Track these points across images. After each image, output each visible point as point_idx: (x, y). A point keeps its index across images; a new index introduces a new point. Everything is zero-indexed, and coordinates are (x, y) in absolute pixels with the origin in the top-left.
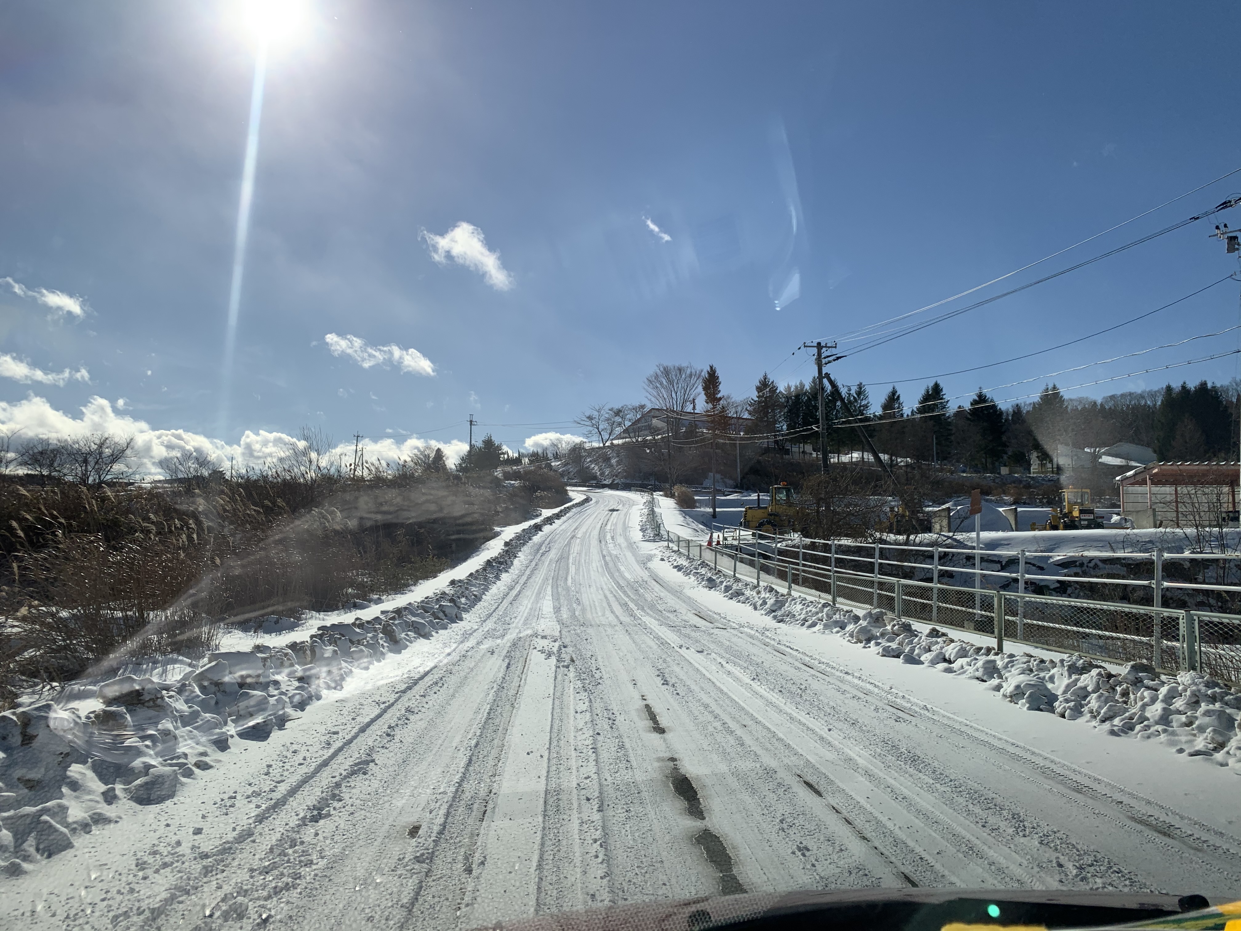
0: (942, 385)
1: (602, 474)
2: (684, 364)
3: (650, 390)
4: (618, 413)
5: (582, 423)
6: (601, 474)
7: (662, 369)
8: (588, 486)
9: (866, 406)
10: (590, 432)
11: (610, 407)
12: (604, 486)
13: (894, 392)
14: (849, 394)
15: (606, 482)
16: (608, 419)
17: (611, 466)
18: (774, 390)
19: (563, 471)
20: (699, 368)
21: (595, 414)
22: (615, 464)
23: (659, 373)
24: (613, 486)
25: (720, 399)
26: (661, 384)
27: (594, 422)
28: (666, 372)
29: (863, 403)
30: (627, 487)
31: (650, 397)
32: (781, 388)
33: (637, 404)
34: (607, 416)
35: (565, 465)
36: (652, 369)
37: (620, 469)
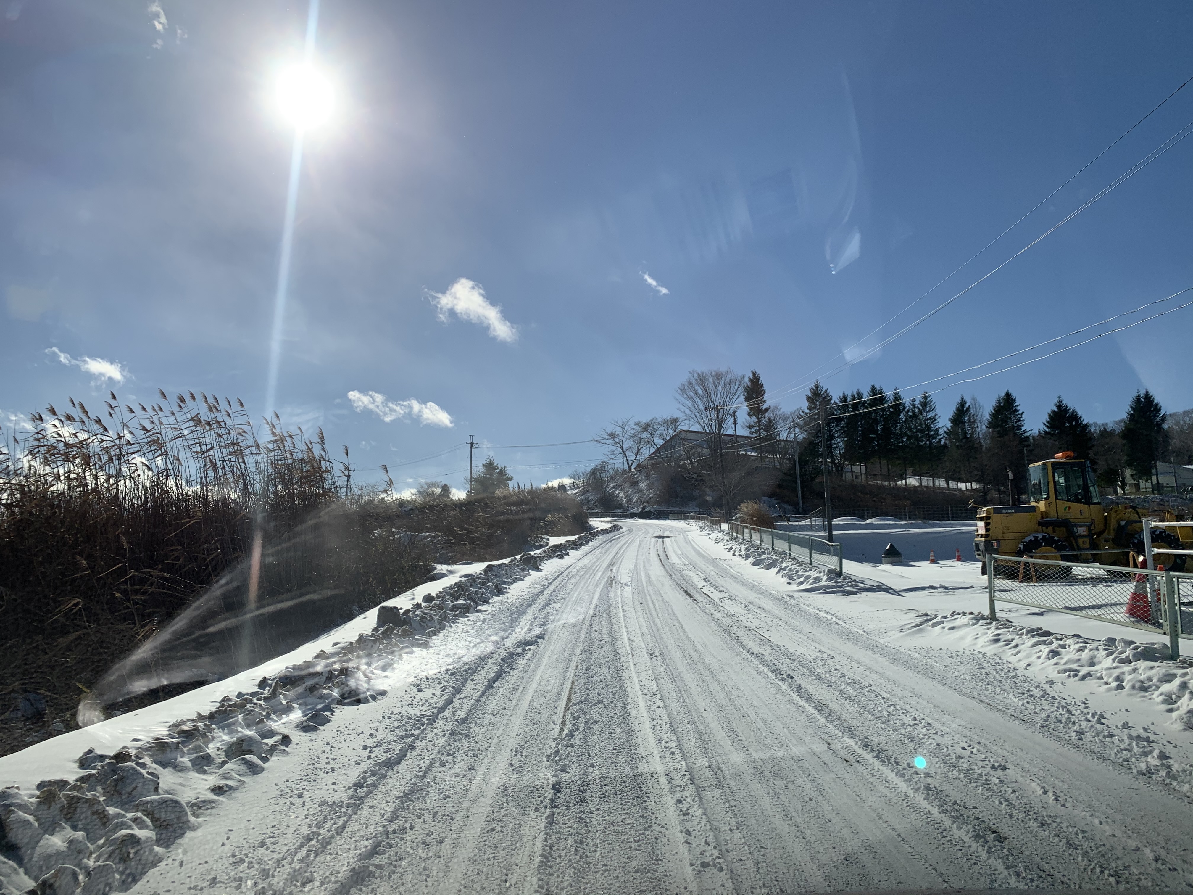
0: (1014, 395)
1: (629, 501)
2: (723, 369)
3: (683, 400)
4: (645, 428)
5: (603, 441)
6: (627, 502)
7: (696, 376)
8: (613, 516)
9: (934, 420)
10: (613, 452)
11: (637, 421)
12: (632, 516)
13: (963, 403)
14: (914, 405)
15: (635, 510)
16: (634, 436)
17: (640, 491)
18: (827, 399)
19: (582, 500)
20: (740, 374)
21: (618, 430)
22: (645, 488)
23: (694, 382)
24: (644, 515)
25: (767, 410)
26: (696, 393)
27: (617, 440)
28: (702, 380)
29: (930, 415)
30: (661, 515)
31: (683, 408)
32: (836, 397)
33: (667, 416)
34: (632, 432)
35: (584, 494)
36: (683, 378)
37: (651, 494)
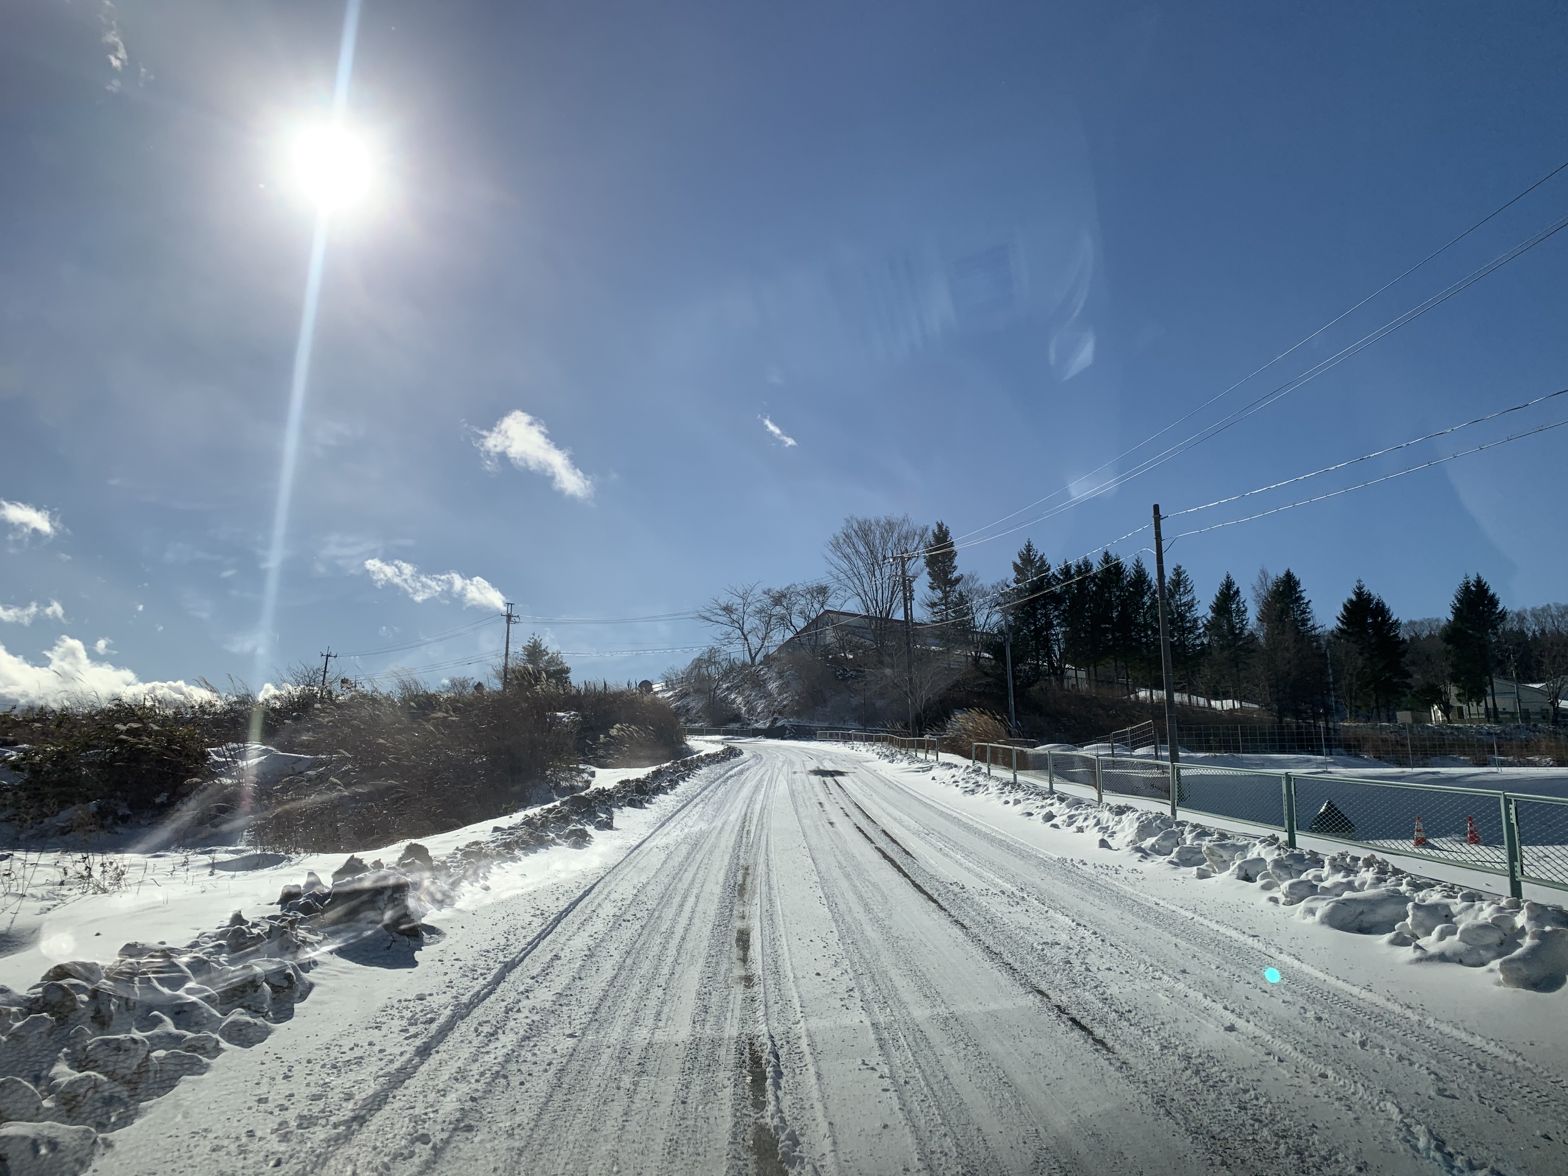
0: (1297, 575)
1: (751, 710)
2: (897, 517)
3: (836, 560)
4: (778, 600)
5: (712, 618)
6: (748, 712)
7: (856, 526)
8: (725, 733)
9: (1190, 605)
10: (727, 635)
11: (766, 589)
13: (1229, 585)
16: (761, 611)
17: (768, 695)
18: (1043, 566)
21: (738, 602)
22: (775, 692)
23: (852, 534)
24: (775, 732)
25: (958, 580)
26: (856, 551)
27: (734, 617)
28: (864, 532)
29: (1185, 599)
30: (803, 733)
31: (835, 572)
32: (1055, 567)
33: (812, 582)
34: (758, 605)
35: (682, 698)
36: (837, 527)
37: (785, 699)
